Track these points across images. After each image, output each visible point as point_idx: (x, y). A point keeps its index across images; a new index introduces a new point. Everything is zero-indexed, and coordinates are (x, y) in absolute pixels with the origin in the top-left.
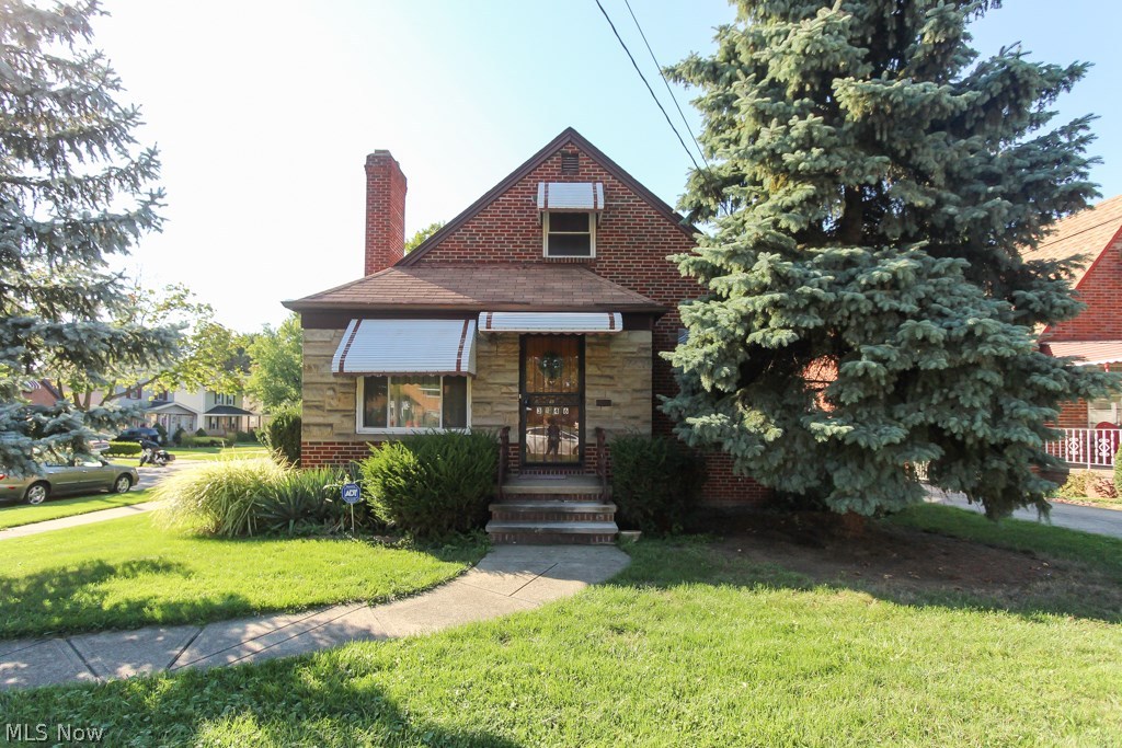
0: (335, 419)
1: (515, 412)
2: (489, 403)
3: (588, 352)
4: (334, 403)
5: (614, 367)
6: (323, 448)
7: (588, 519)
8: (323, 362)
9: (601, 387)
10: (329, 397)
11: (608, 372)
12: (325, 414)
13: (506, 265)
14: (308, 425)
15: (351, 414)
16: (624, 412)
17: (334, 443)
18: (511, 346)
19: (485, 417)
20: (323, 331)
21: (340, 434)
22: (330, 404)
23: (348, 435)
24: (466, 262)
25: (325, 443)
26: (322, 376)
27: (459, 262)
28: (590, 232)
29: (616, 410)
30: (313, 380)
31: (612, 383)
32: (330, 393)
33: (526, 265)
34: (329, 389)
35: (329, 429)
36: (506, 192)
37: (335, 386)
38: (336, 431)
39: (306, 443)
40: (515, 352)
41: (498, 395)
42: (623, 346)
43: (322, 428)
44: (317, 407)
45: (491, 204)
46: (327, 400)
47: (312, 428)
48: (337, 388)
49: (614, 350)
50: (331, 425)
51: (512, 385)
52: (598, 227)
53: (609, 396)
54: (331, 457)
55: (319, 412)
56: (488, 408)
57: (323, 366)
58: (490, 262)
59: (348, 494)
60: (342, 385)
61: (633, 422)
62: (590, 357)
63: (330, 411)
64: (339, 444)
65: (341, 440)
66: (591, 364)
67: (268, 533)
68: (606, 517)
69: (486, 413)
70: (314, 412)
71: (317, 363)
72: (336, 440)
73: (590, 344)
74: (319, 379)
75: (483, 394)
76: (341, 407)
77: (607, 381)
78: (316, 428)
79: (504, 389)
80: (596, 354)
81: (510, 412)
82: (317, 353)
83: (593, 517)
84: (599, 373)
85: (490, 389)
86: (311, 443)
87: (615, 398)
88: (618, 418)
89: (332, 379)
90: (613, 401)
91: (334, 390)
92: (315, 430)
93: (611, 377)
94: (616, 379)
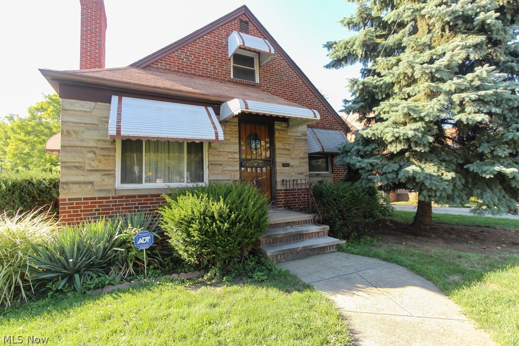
0: (95, 178)
1: (237, 171)
2: (220, 165)
3: (277, 134)
4: (95, 164)
5: (290, 144)
6: (83, 203)
7: (315, 236)
8: (83, 129)
9: (285, 156)
10: (89, 158)
11: (287, 147)
12: (86, 173)
13: (210, 79)
14: (66, 183)
15: (110, 173)
16: (296, 170)
17: (95, 198)
18: (233, 127)
19: (219, 174)
20: (83, 103)
21: (100, 190)
22: (90, 165)
23: (109, 191)
24: (183, 73)
25: (85, 199)
26: (82, 140)
27: (179, 72)
28: (255, 69)
29: (292, 169)
30: (73, 143)
31: (290, 153)
32: (91, 155)
33: (222, 81)
34: (90, 152)
35: (90, 186)
36: (208, 33)
37: (95, 149)
38: (96, 188)
39: (65, 200)
40: (236, 131)
41: (226, 159)
42: (294, 132)
43: (82, 186)
44: (77, 167)
45: (199, 38)
46: (87, 161)
47: (71, 185)
48: (97, 152)
49: (290, 134)
50: (92, 183)
51: (235, 153)
52: (260, 67)
53: (288, 161)
54: (92, 210)
55: (80, 172)
56: (221, 168)
57: (83, 132)
58: (200, 76)
59: (141, 241)
60: (102, 149)
61: (300, 176)
62: (278, 138)
63: (91, 170)
64: (99, 198)
65: (102, 195)
66: (279, 142)
67: (50, 293)
68: (324, 233)
69: (219, 172)
70: (74, 171)
71: (77, 129)
72: (97, 195)
73: (278, 130)
74: (79, 143)
75: (216, 158)
76: (101, 167)
77: (287, 152)
78: (75, 186)
79: (230, 156)
80: (281, 136)
81: (234, 171)
82: (76, 120)
83: (317, 235)
84: (283, 147)
85: (221, 155)
86: (70, 200)
87: (292, 163)
88: (293, 174)
89: (93, 144)
90: (290, 164)
91: (94, 153)
92: (75, 188)
93: (289, 150)
94: (292, 151)
